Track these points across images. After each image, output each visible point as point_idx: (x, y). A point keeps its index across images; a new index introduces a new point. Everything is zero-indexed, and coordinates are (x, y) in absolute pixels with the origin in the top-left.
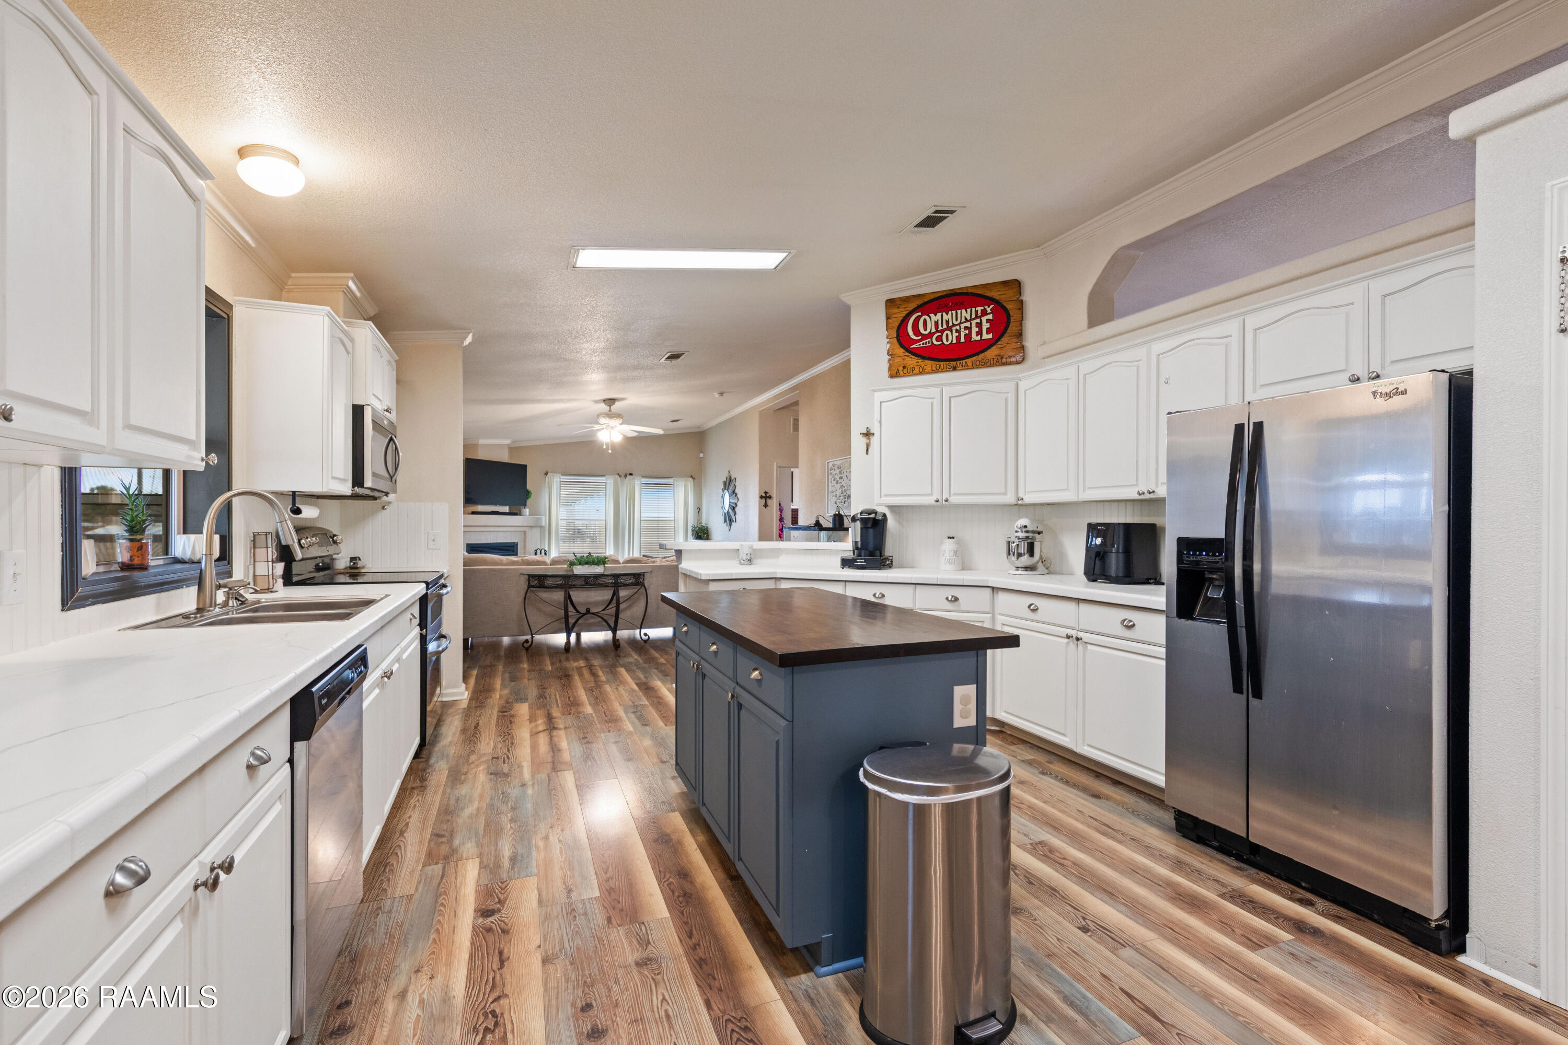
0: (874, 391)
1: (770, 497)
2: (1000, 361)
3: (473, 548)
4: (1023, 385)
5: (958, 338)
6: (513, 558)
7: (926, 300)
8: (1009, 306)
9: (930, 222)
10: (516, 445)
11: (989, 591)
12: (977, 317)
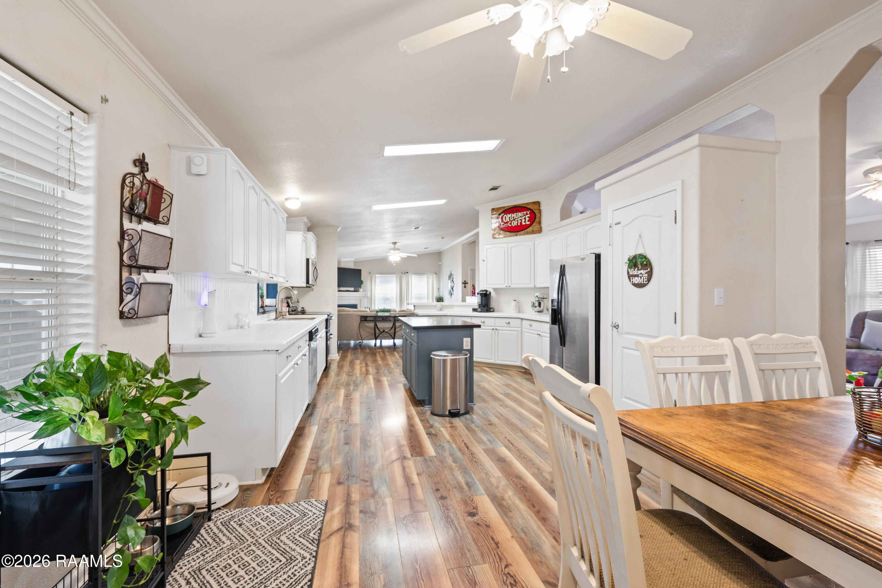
0: (484, 245)
1: (467, 283)
2: (533, 232)
3: (339, 306)
4: (536, 243)
5: (517, 224)
6: (355, 310)
7: (506, 209)
8: (536, 212)
9: (494, 189)
10: (356, 261)
11: (520, 319)
12: (524, 215)
